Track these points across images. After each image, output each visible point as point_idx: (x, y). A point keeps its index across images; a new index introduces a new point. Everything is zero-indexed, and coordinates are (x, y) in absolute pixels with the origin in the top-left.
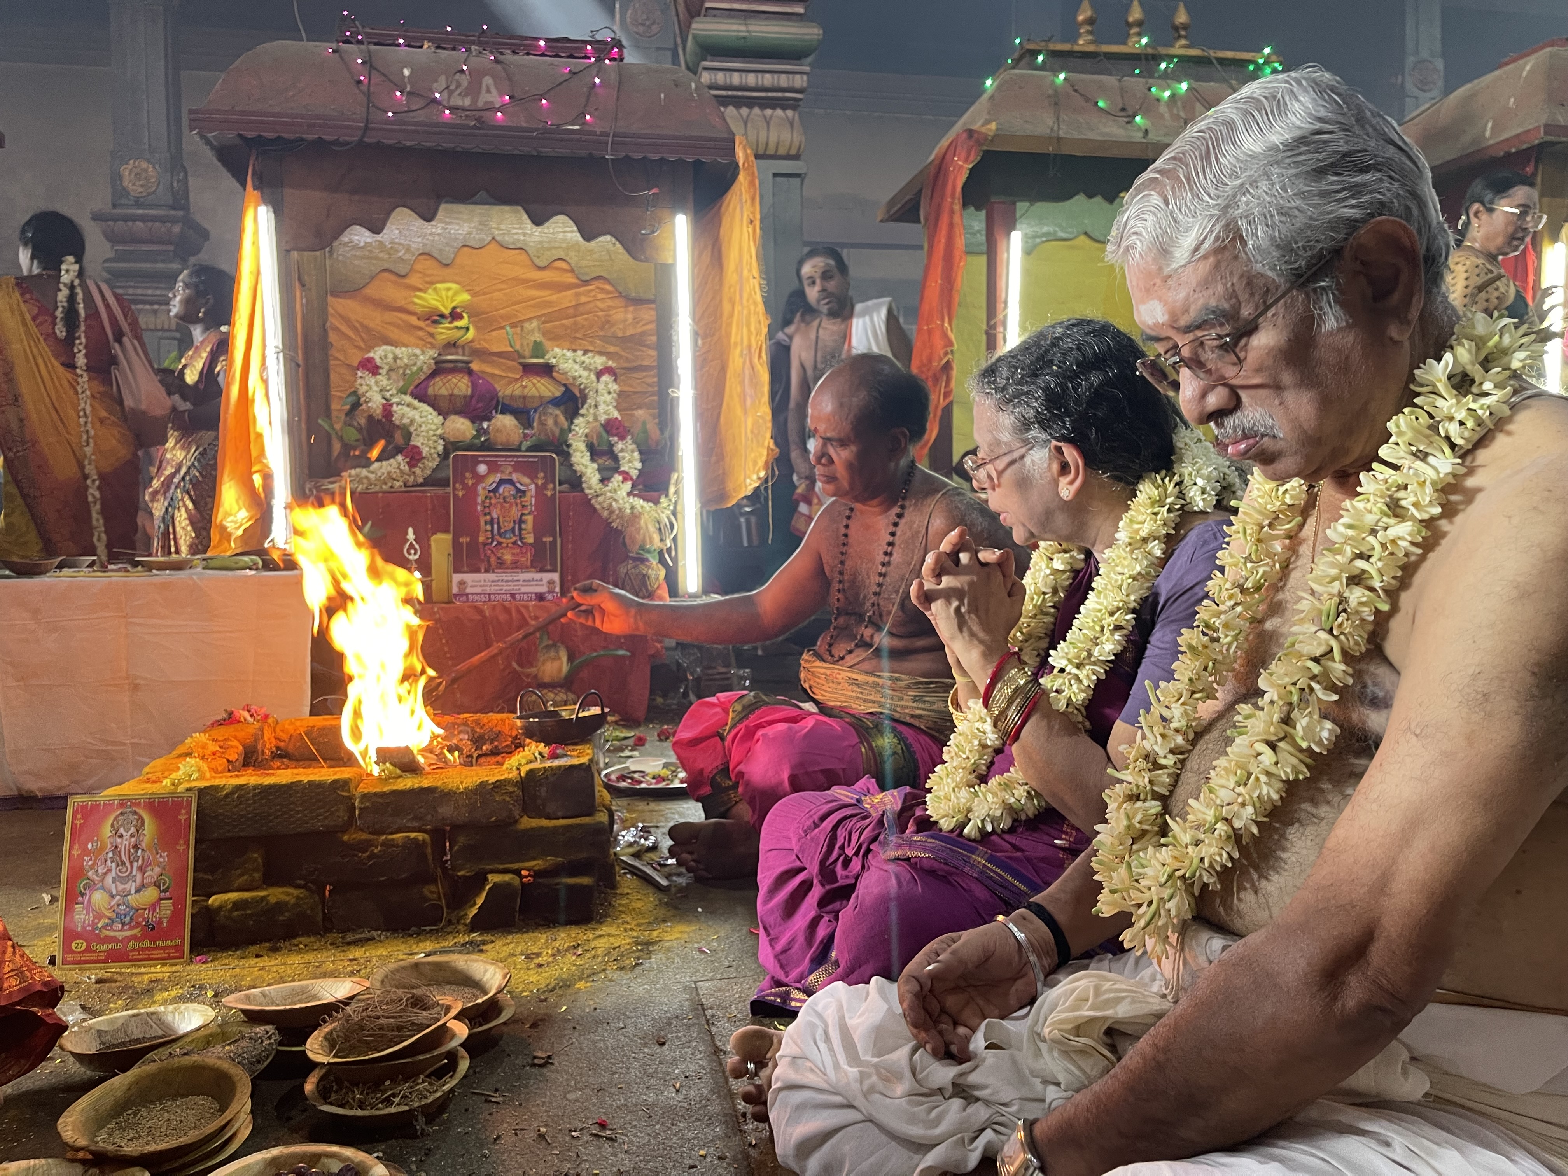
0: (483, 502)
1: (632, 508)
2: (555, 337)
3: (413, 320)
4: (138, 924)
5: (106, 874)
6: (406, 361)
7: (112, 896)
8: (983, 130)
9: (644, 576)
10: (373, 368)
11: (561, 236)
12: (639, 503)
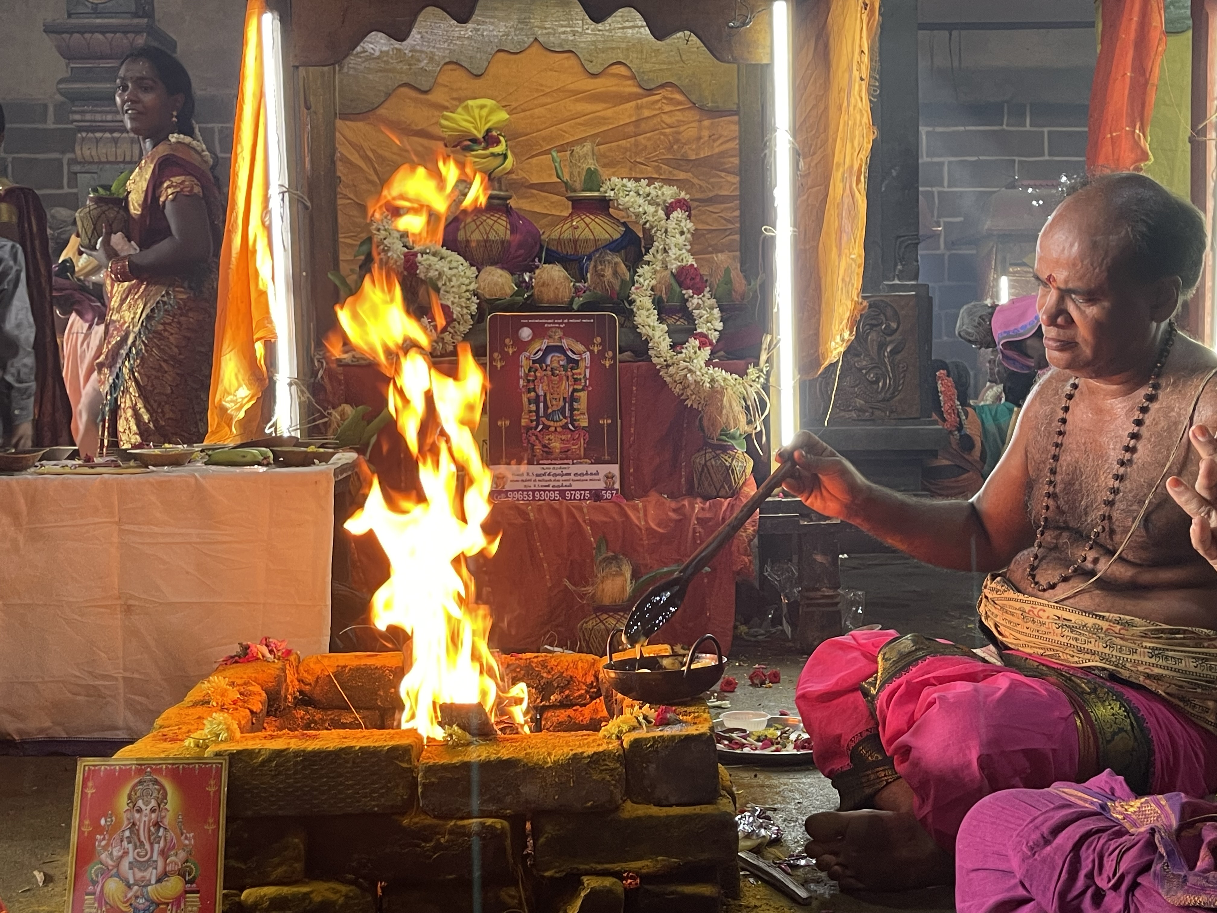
0: (527, 375)
1: (713, 380)
2: (612, 164)
5: (121, 857)
7: (129, 886)
9: (728, 468)
12: (720, 374)
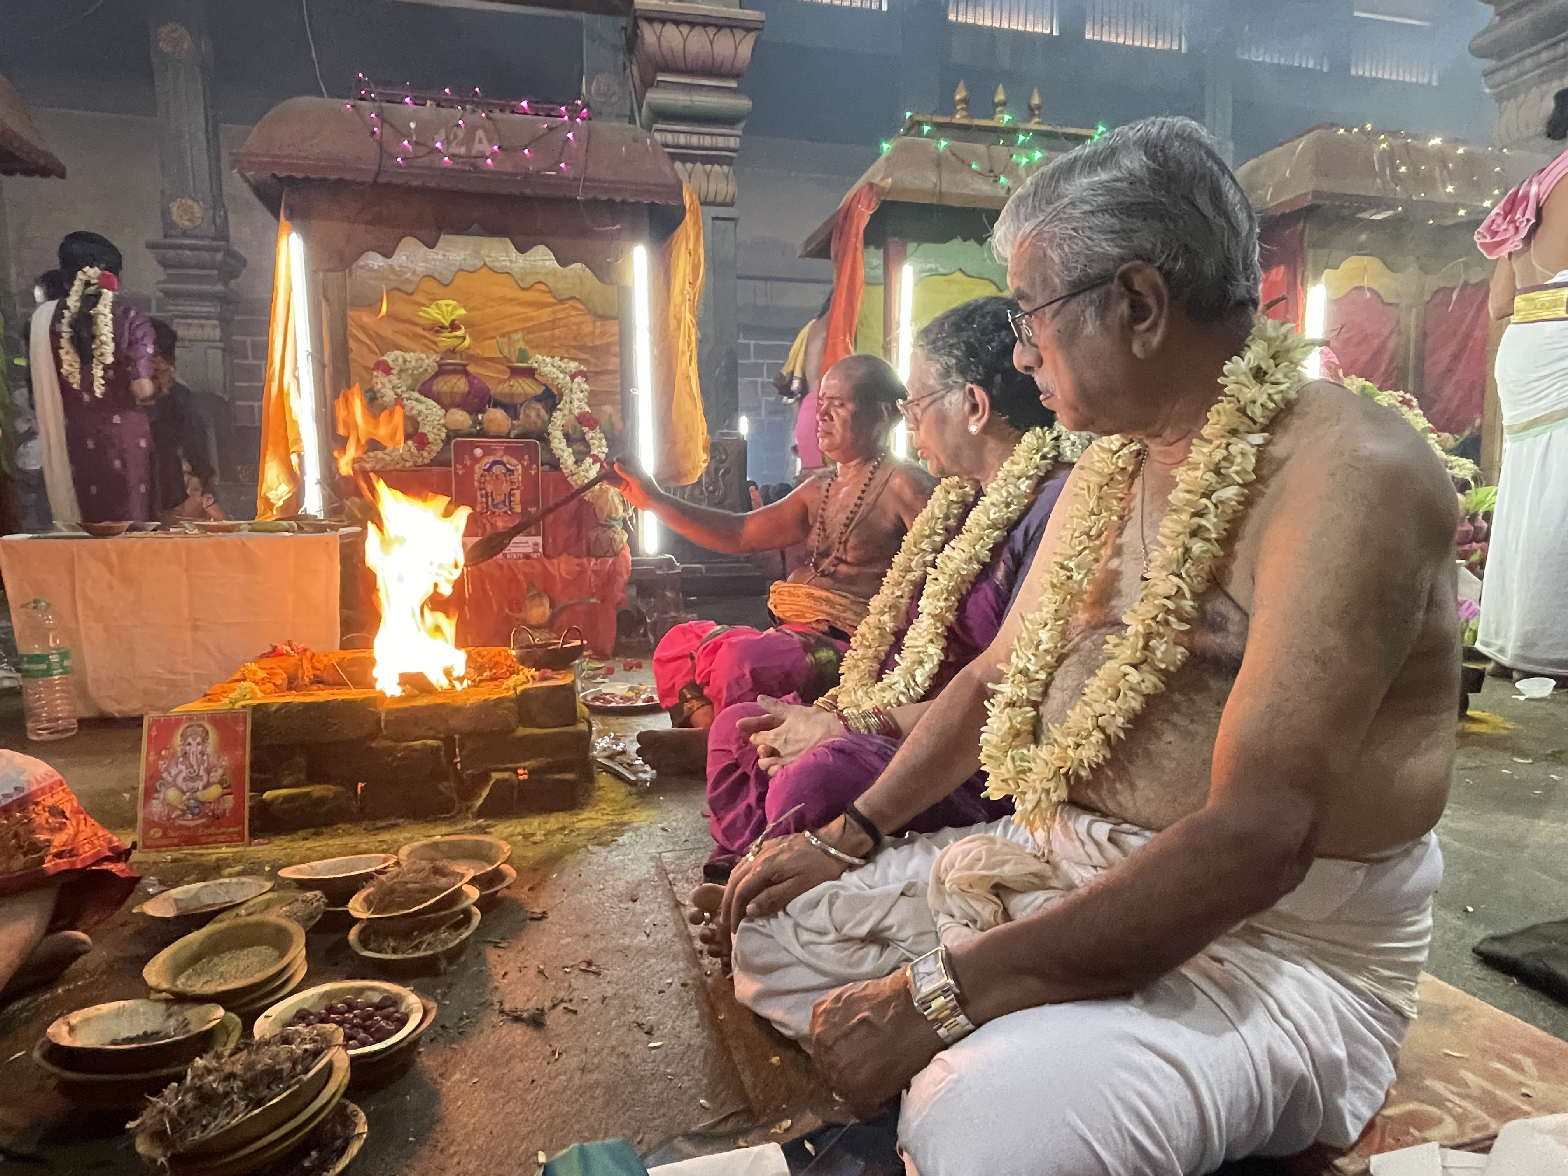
0: (479, 477)
2: (537, 347)
3: (420, 331)
4: (206, 815)
5: (177, 774)
6: (413, 363)
7: (184, 793)
8: (882, 184)
9: (612, 539)
10: (387, 370)
11: (541, 263)
